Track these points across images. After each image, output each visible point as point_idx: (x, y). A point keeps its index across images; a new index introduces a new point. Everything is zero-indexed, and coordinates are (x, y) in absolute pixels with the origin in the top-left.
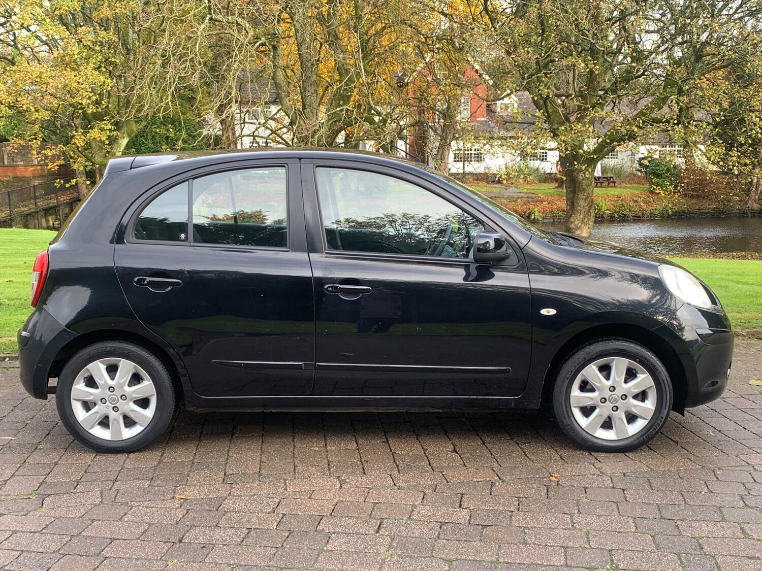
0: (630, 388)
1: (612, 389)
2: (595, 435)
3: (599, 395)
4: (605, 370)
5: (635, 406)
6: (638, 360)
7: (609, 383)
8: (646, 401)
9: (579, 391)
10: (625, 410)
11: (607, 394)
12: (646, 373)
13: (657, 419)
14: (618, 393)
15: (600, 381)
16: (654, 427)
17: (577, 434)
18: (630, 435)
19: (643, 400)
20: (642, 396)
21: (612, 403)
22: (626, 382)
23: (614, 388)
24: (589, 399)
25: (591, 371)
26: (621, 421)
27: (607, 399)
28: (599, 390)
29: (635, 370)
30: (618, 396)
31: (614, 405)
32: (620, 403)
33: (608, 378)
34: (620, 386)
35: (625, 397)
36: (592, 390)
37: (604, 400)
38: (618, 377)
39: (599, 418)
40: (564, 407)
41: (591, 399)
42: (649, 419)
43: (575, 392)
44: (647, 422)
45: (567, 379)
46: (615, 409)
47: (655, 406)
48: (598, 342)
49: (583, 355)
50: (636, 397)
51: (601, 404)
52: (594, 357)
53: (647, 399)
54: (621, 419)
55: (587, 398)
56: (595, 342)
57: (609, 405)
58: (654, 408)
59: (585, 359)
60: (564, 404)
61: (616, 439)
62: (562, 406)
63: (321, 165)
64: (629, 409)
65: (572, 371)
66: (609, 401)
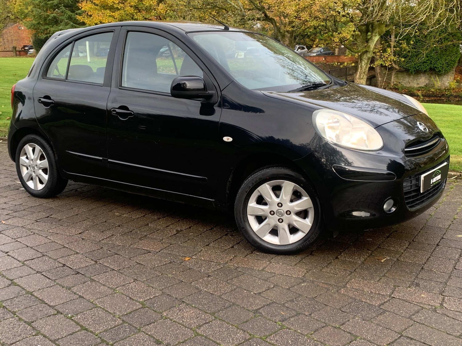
0: (293, 207)
1: (280, 205)
2: (264, 239)
3: (269, 207)
4: (277, 189)
5: (296, 221)
7: (277, 200)
8: (307, 219)
9: (255, 203)
10: (288, 222)
11: (275, 208)
12: (308, 197)
13: (312, 234)
14: (284, 209)
15: (271, 198)
16: (310, 239)
17: (250, 236)
18: (291, 243)
19: (305, 218)
20: (303, 214)
21: (279, 216)
22: (292, 201)
23: (282, 205)
24: (261, 211)
25: (266, 189)
26: (283, 231)
27: (275, 212)
28: (269, 205)
29: (300, 193)
30: (284, 211)
31: (279, 218)
32: (285, 217)
33: (278, 196)
34: (286, 203)
35: (288, 212)
36: (266, 204)
37: (272, 213)
38: (286, 196)
39: (267, 226)
40: (241, 213)
42: (307, 232)
43: (252, 204)
44: (305, 235)
45: (246, 192)
46: (281, 220)
47: (312, 224)
48: (273, 167)
49: (260, 175)
50: (298, 214)
51: (270, 215)
52: (268, 178)
53: (308, 218)
54: (284, 229)
55: (260, 209)
56: (271, 167)
57: (276, 217)
58: (311, 225)
59: (261, 178)
60: (241, 211)
61: (280, 244)
62: (240, 212)
63: (129, 30)
64: (291, 223)
65: (250, 187)
66: (277, 214)
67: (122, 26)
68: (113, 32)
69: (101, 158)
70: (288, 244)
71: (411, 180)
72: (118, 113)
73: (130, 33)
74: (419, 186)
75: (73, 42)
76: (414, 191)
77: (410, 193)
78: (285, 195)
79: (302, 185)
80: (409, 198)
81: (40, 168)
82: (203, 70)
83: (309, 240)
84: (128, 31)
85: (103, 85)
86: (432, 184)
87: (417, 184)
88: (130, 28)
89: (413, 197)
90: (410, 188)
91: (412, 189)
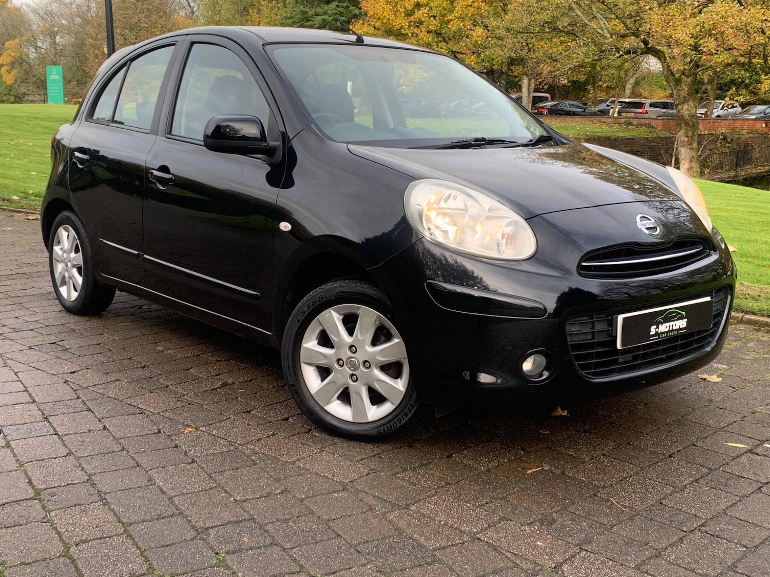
0: (374, 354)
1: (353, 349)
2: (327, 408)
3: (335, 353)
4: (350, 322)
5: (380, 381)
7: (348, 339)
9: (316, 342)
10: (365, 382)
11: (346, 354)
12: (400, 339)
13: (405, 407)
14: (360, 357)
15: (340, 335)
16: (400, 417)
17: (303, 401)
18: (370, 420)
20: (393, 369)
21: (350, 369)
22: (374, 343)
23: (356, 350)
24: (324, 357)
25: (333, 318)
26: (357, 397)
27: (345, 361)
28: (336, 347)
29: (387, 331)
30: (358, 361)
31: (352, 372)
32: (361, 372)
33: (351, 332)
34: (363, 347)
35: (367, 364)
36: (330, 345)
37: (340, 362)
38: (362, 335)
39: (332, 385)
40: (291, 359)
41: (328, 357)
42: (397, 403)
43: (310, 344)
44: (394, 407)
46: (354, 378)
47: (406, 388)
48: (345, 279)
49: (320, 292)
50: (385, 368)
51: (336, 366)
52: (333, 298)
53: (401, 379)
54: (359, 394)
55: (320, 355)
56: (340, 279)
57: (347, 370)
58: (403, 391)
59: (323, 299)
60: (292, 355)
61: (351, 420)
62: (288, 357)
63: (194, 40)
64: (373, 384)
65: (304, 312)
66: (347, 366)
67: (187, 35)
68: (174, 44)
69: (136, 253)
70: (366, 421)
71: (593, 323)
72: (157, 177)
73: (195, 46)
74: (614, 335)
75: (129, 62)
76: (600, 344)
77: (590, 346)
78: (360, 332)
79: (390, 316)
80: (590, 356)
81: (74, 266)
82: (269, 106)
83: (400, 419)
84: (193, 43)
85: (148, 131)
86: (653, 336)
87: (610, 332)
88: (195, 38)
89: (599, 355)
90: (590, 337)
91: (595, 341)
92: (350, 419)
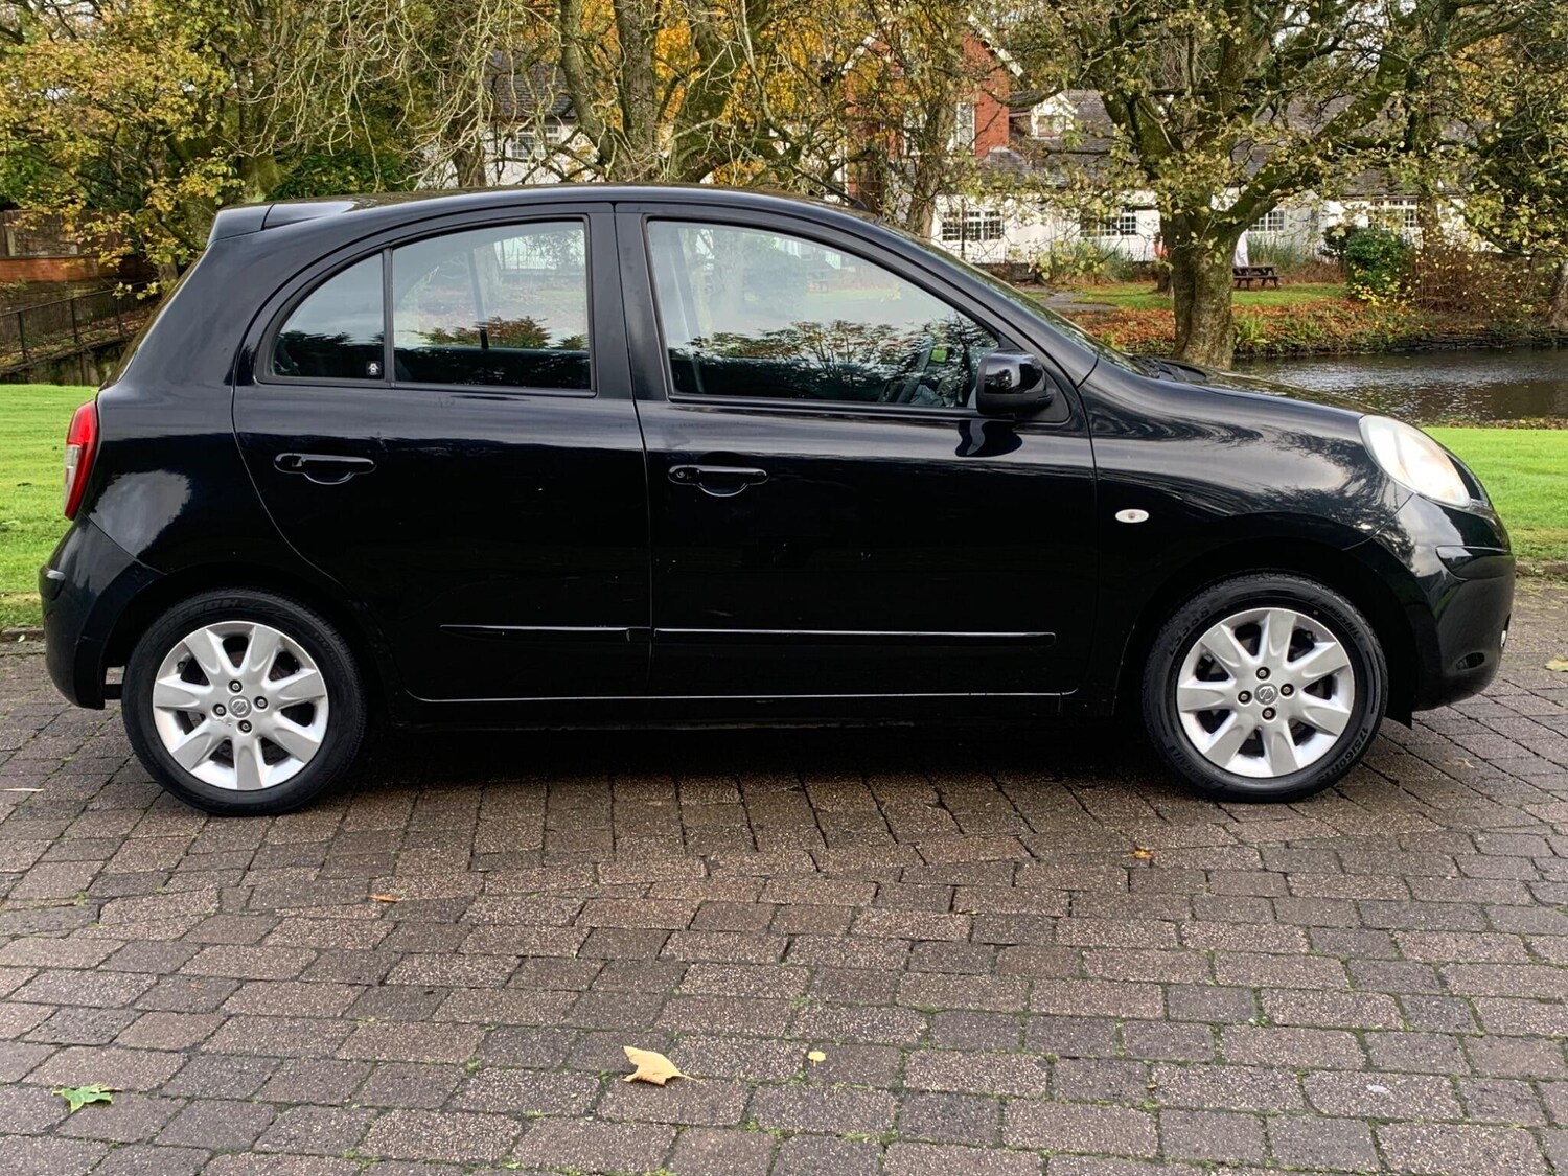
0: (1299, 672)
1: (1264, 673)
2: (1227, 768)
3: (1236, 685)
4: (1250, 635)
5: (1310, 707)
6: (1316, 613)
7: (1255, 662)
8: (1333, 697)
9: (1194, 679)
10: (1288, 715)
11: (1253, 683)
12: (1334, 640)
13: (1355, 735)
14: (1277, 680)
15: (1239, 658)
16: (1349, 750)
17: (1193, 768)
18: (1301, 766)
19: (1327, 696)
20: (1324, 687)
21: (1262, 702)
22: (1291, 658)
23: (1268, 672)
24: (1215, 695)
25: (1221, 637)
26: (1280, 738)
27: (1253, 692)
28: (1235, 676)
29: (1311, 633)
30: (1275, 687)
31: (1266, 706)
32: (1279, 702)
33: (1254, 650)
34: (1279, 666)
35: (1288, 689)
36: (1223, 676)
37: (1246, 696)
38: (1276, 649)
39: (1235, 733)
40: (1164, 711)
41: (1220, 694)
42: (1339, 734)
43: (1187, 681)
44: (1334, 739)
45: (1171, 653)
46: (1269, 713)
47: (1351, 707)
49: (1202, 604)
50: (1311, 689)
51: (1239, 703)
52: (1226, 608)
53: (1335, 693)
54: (1281, 735)
55: (1212, 693)
56: (1228, 578)
57: (1257, 706)
58: (1348, 712)
59: (1208, 612)
60: (1163, 706)
61: (1272, 775)
62: (1160, 710)
64: (1297, 714)
65: (1180, 639)
66: (1258, 698)
70: (1297, 770)
75: (385, 251)
78: (1273, 646)
83: (1351, 752)
85: (591, 394)
92: (1270, 774)
